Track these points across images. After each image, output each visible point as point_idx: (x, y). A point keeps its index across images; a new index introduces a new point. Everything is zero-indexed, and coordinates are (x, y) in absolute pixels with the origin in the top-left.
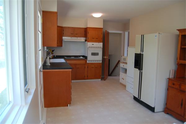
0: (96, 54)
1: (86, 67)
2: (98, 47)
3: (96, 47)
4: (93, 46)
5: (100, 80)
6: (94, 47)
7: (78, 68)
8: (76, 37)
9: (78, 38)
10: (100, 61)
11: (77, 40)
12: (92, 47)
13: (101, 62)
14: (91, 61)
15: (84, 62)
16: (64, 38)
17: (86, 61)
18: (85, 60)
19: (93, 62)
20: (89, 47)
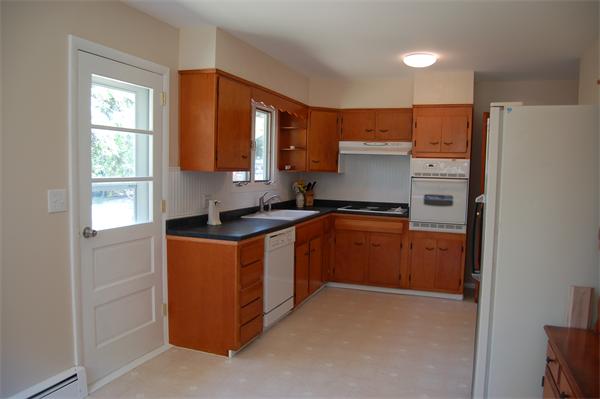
0: (445, 202)
1: (406, 244)
2: (453, 177)
3: (443, 176)
4: (431, 171)
5: (460, 297)
6: (436, 176)
7: (379, 245)
8: (380, 140)
9: (389, 143)
10: (459, 226)
11: (386, 150)
12: (427, 176)
13: (463, 231)
14: (424, 224)
15: (398, 226)
16: (342, 144)
17: (406, 224)
18: (402, 221)
19: (434, 229)
20: (418, 176)
